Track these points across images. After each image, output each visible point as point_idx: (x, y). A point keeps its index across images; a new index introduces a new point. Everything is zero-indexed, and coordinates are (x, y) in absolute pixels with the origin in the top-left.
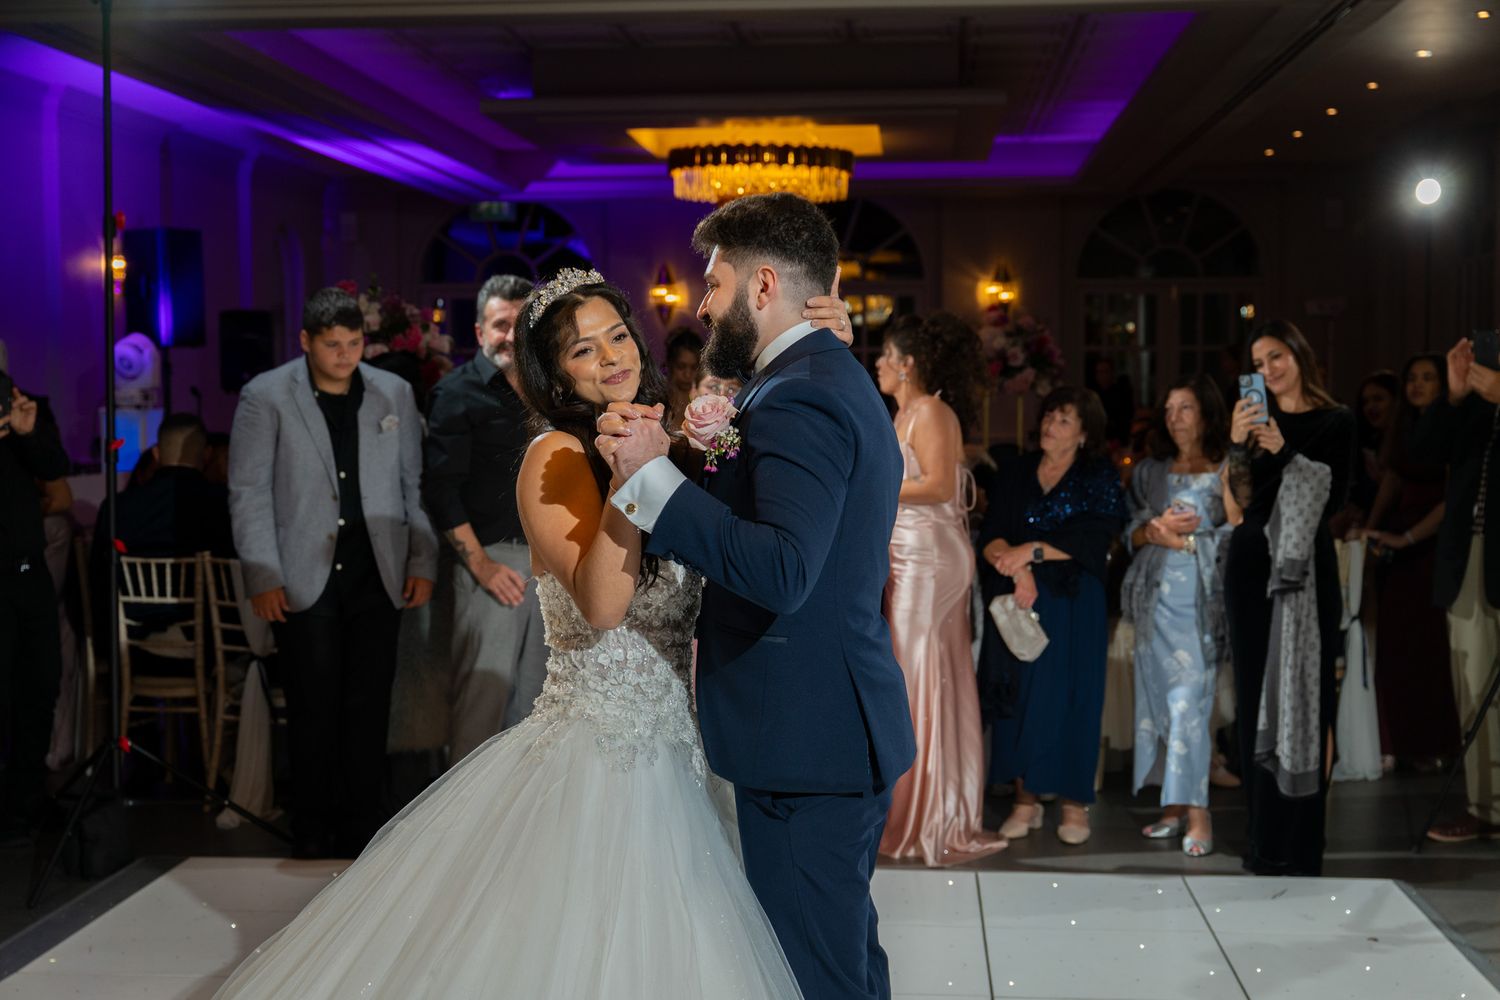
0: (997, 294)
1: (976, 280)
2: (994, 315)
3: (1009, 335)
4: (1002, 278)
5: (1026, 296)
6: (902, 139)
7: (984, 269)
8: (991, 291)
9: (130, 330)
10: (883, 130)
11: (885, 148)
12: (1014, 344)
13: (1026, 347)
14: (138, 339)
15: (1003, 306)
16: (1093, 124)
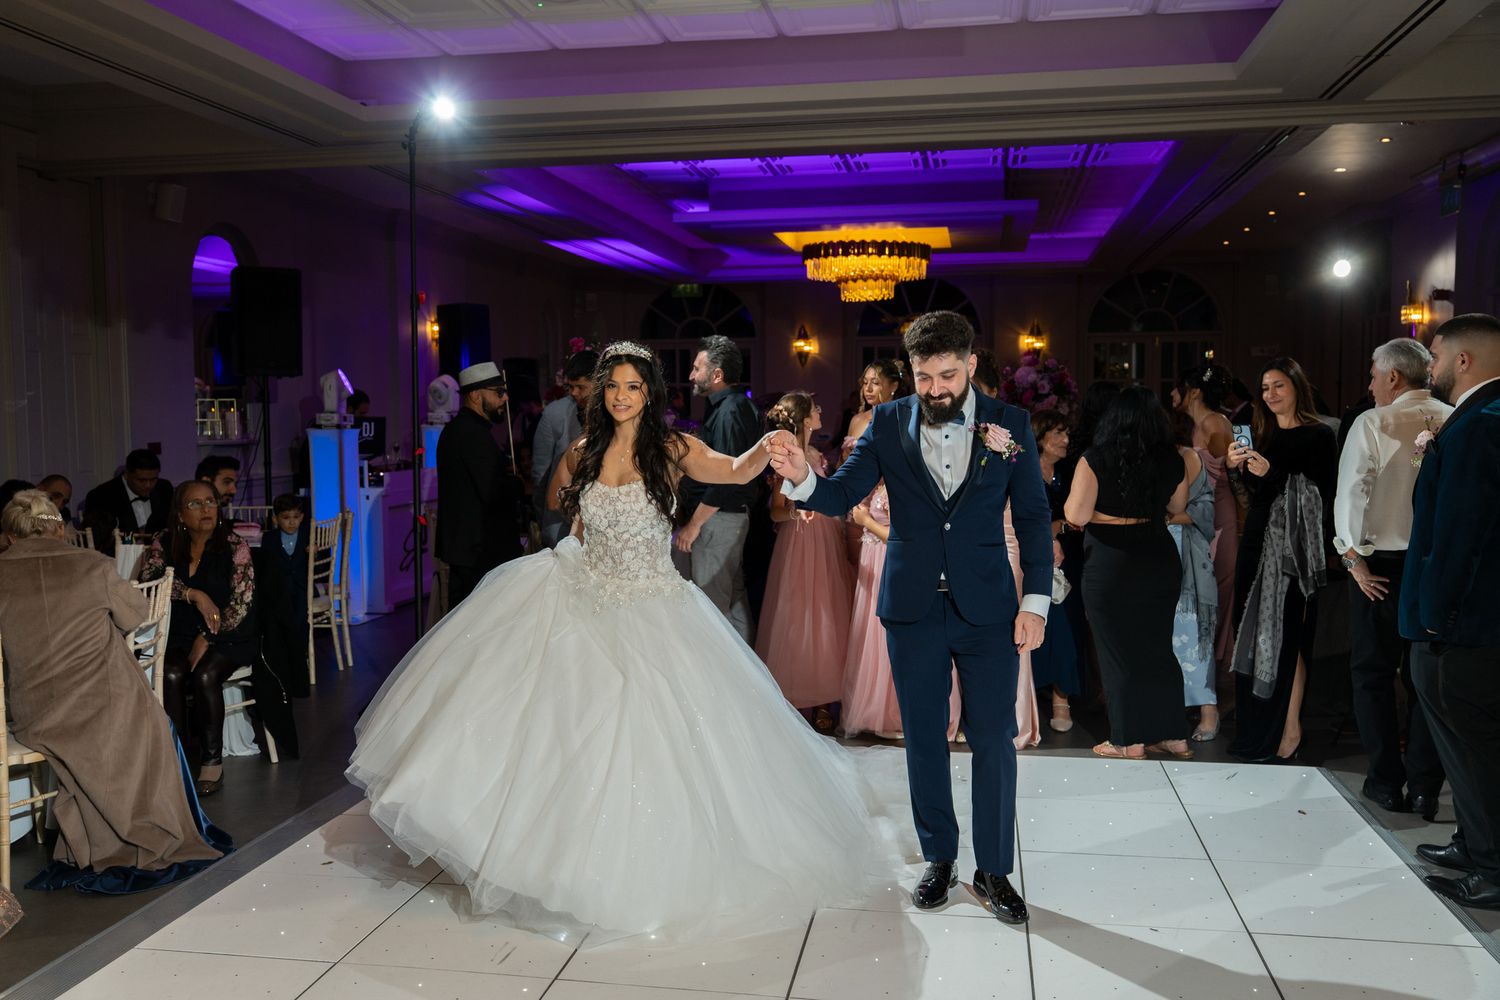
0: (1033, 343)
1: (1019, 334)
2: (1028, 358)
3: (1039, 372)
4: (1036, 333)
5: (1052, 345)
6: (963, 236)
7: (1024, 328)
8: (1027, 342)
10: (950, 231)
11: (952, 243)
12: (1042, 379)
13: (1051, 380)
14: (447, 378)
15: (1036, 352)
16: (1100, 224)
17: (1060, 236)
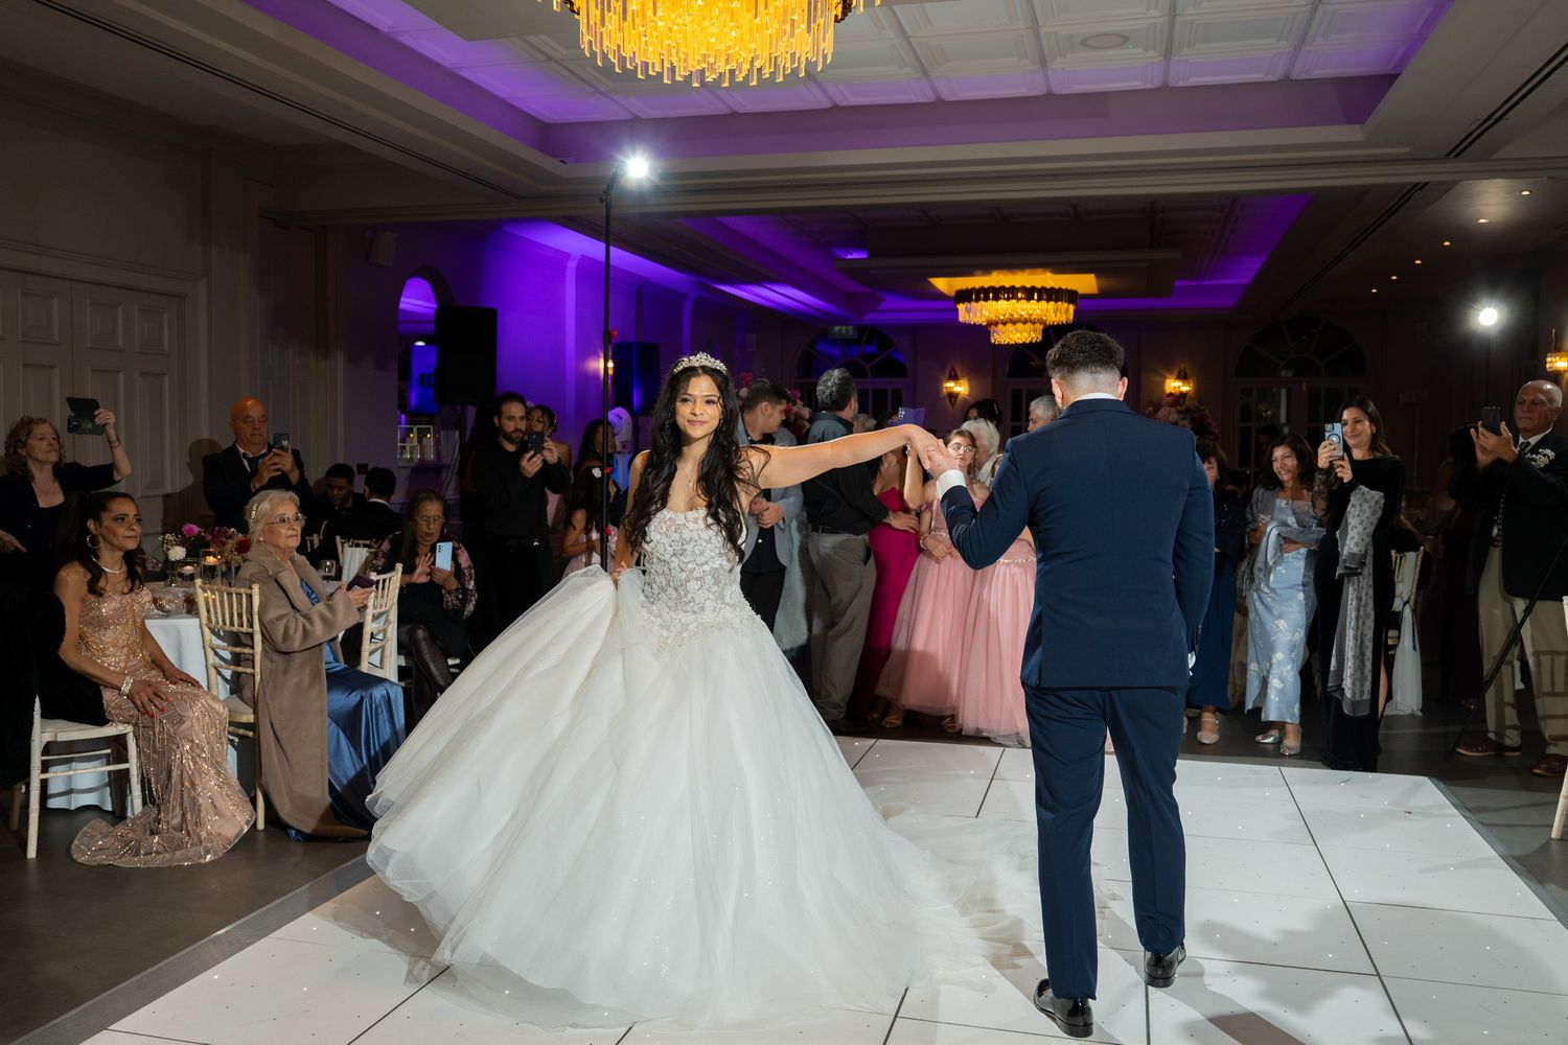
0: (1179, 387)
1: (1165, 378)
2: (1170, 399)
3: (1180, 412)
4: (1182, 377)
5: (1198, 388)
6: (1111, 283)
7: (1170, 371)
8: (1174, 385)
9: (615, 406)
10: (1097, 278)
11: (1099, 289)
12: (1183, 419)
13: (1192, 421)
14: (619, 410)
15: (1183, 395)
16: (1245, 272)
17: (1206, 283)
